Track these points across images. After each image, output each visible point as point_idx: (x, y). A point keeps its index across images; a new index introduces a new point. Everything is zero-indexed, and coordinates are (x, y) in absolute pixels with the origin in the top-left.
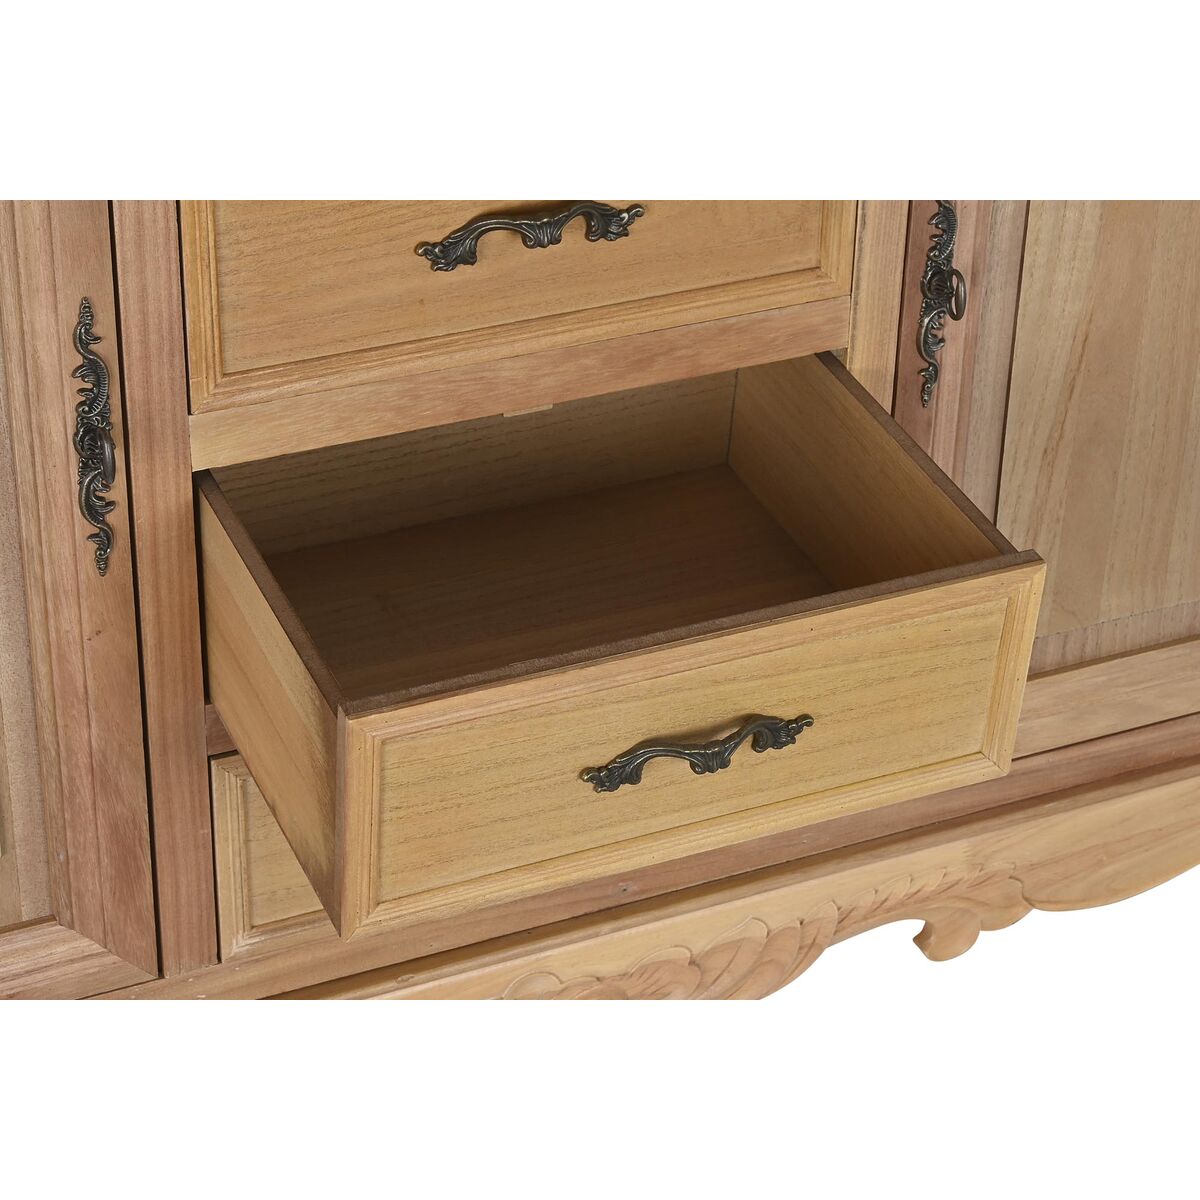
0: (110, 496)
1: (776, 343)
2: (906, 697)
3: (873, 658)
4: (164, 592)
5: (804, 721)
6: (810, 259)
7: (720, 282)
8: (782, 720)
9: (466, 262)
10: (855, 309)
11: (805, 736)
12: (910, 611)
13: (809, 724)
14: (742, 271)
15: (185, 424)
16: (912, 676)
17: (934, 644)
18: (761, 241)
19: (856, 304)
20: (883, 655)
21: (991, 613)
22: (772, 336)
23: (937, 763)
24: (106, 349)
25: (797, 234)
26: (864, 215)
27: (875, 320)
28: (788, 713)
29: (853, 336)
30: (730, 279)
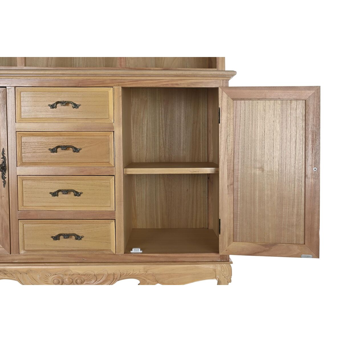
0: (5, 176)
4: (13, 192)
9: (56, 152)
15: (16, 168)
24: (6, 156)
26: (115, 155)
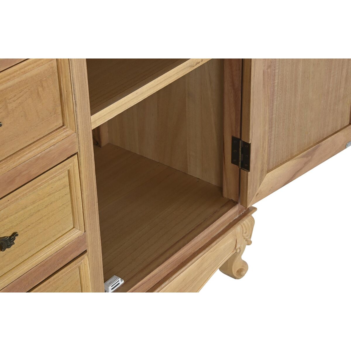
1: (55, 158)
2: (45, 216)
3: (31, 205)
5: (15, 235)
6: (60, 123)
7: (32, 142)
8: (7, 237)
10: (78, 137)
11: (17, 240)
12: (38, 184)
13: (17, 235)
14: (39, 135)
16: (45, 207)
17: (49, 194)
18: (43, 122)
19: (78, 135)
20: (34, 203)
21: (64, 177)
22: (53, 156)
23: (61, 236)
25: (54, 116)
27: (85, 139)
28: (9, 234)
29: (79, 147)
30: (35, 140)
